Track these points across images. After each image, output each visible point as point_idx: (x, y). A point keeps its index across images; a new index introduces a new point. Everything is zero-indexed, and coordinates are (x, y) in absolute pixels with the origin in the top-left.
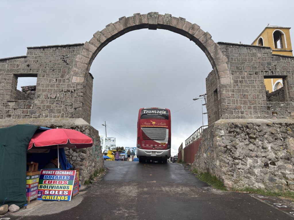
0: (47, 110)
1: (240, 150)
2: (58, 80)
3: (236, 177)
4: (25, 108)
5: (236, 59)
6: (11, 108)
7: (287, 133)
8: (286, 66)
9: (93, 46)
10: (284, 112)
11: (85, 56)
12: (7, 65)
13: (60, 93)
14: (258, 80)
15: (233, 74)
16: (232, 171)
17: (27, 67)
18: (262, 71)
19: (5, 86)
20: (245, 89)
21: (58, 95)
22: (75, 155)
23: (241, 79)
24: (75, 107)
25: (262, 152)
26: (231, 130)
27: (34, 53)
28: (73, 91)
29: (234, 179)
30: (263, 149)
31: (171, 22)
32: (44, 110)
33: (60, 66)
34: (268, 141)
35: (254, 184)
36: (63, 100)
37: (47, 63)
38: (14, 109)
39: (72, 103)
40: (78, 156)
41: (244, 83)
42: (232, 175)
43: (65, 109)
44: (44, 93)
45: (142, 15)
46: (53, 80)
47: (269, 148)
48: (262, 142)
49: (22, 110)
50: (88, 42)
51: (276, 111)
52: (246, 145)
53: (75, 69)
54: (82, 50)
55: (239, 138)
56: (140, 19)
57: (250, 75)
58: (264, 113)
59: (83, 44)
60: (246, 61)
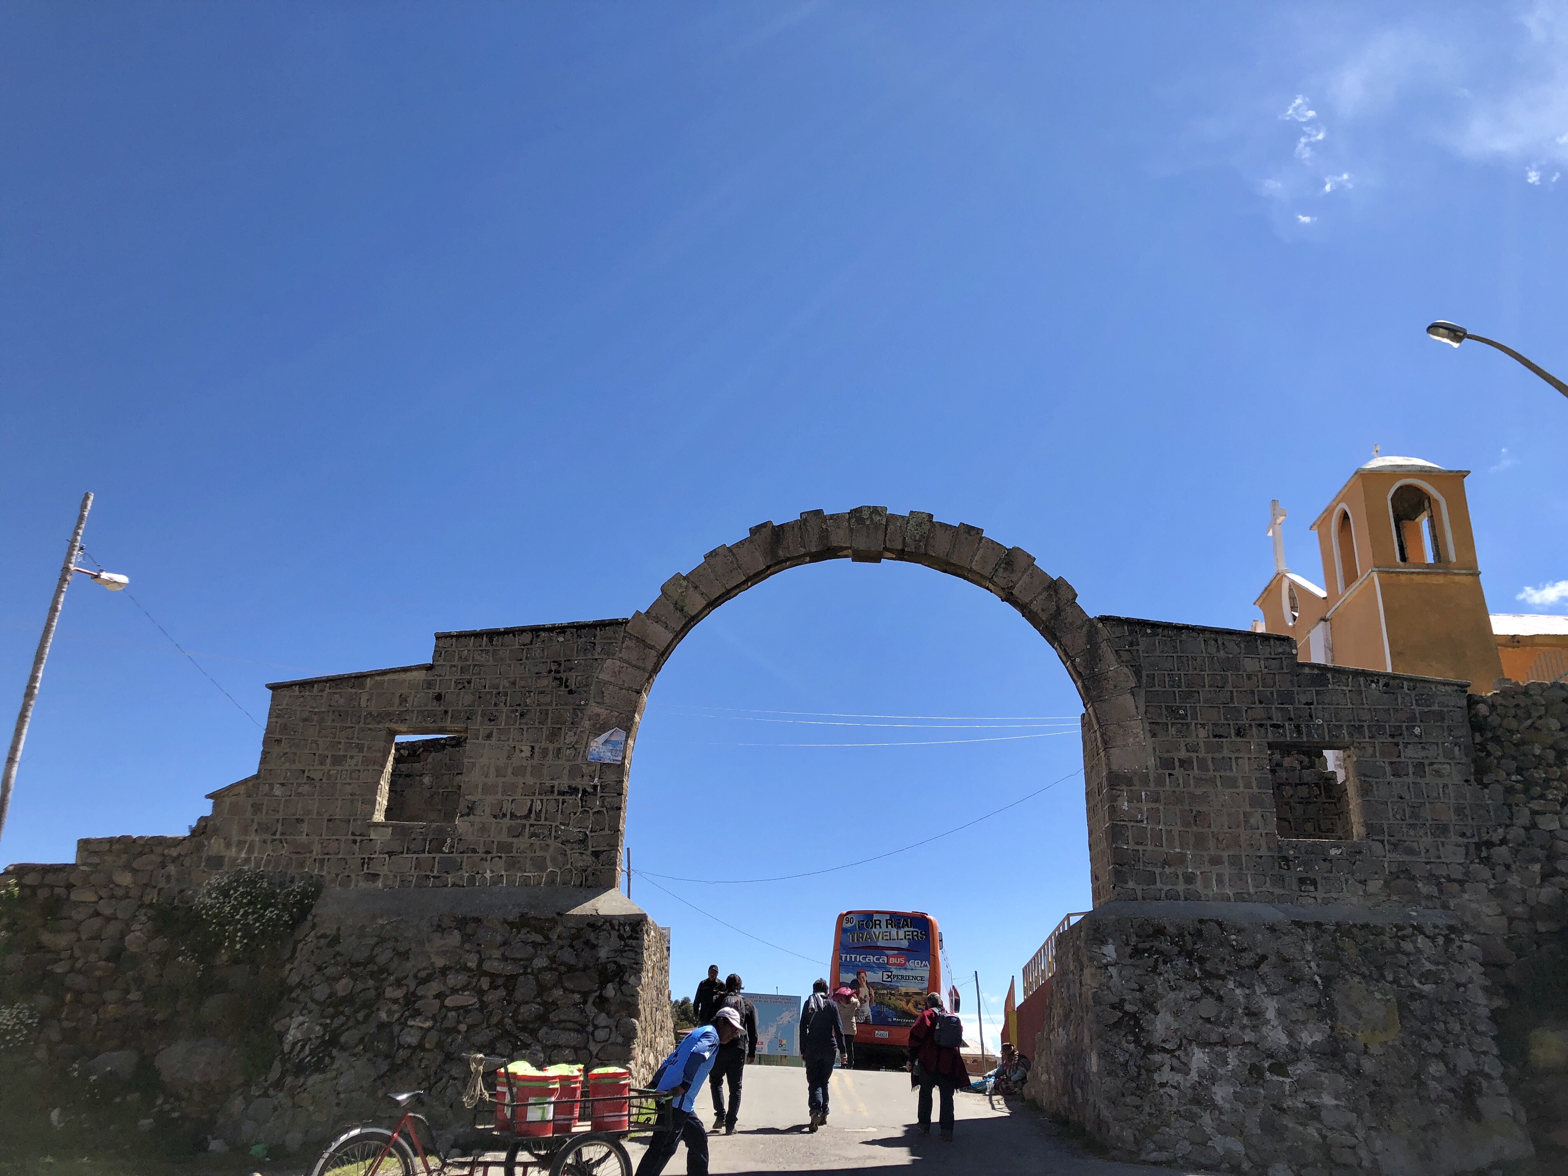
0: (500, 857)
1: (1169, 1018)
2: (536, 750)
3: (1150, 1115)
4: (424, 851)
5: (1167, 679)
6: (378, 850)
7: (1340, 961)
8: (1350, 706)
9: (658, 628)
10: (1343, 879)
11: (629, 663)
12: (364, 698)
13: (545, 798)
14: (1246, 756)
15: (1154, 735)
16: (1138, 1092)
17: (435, 703)
18: (1261, 725)
19: (359, 771)
20: (1199, 792)
21: (539, 802)
22: (604, 1023)
23: (1183, 754)
24: (593, 849)
25: (1243, 1028)
26: (1140, 946)
27: (457, 654)
28: (590, 790)
29: (1142, 1122)
30: (1246, 1015)
31: (931, 541)
32: (489, 859)
33: (548, 699)
34: (1267, 986)
35: (1211, 1139)
36: (554, 824)
37: (501, 689)
38: (390, 854)
39: (586, 834)
40: (614, 1029)
41: (1195, 768)
42: (1137, 1107)
43: (560, 858)
44: (490, 799)
45: (832, 517)
46: (522, 751)
47: (1271, 1014)
48: (1247, 992)
49: (415, 856)
50: (643, 612)
51: (1310, 875)
52: (1191, 999)
53: (597, 710)
54: (623, 643)
55: (1166, 975)
56: (823, 530)
57: (1217, 739)
58: (1268, 879)
59: (625, 622)
60: (1204, 686)
